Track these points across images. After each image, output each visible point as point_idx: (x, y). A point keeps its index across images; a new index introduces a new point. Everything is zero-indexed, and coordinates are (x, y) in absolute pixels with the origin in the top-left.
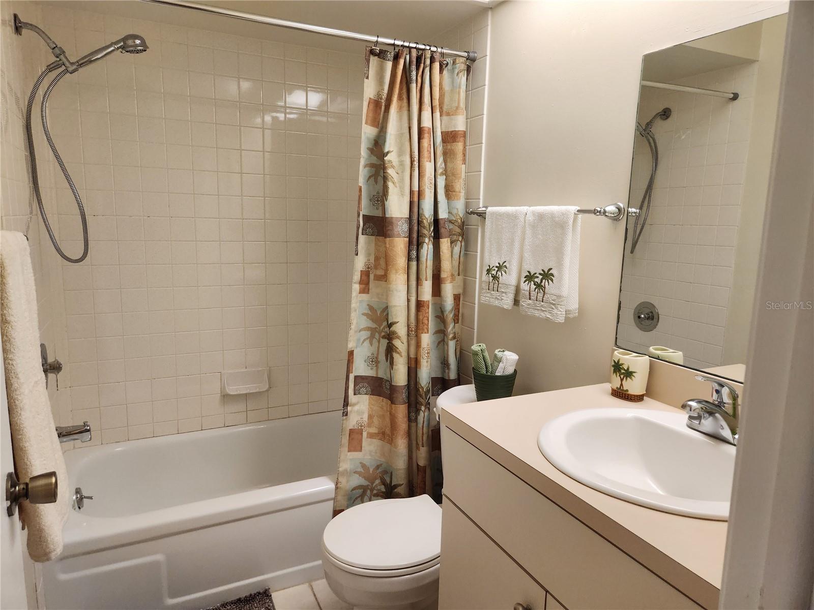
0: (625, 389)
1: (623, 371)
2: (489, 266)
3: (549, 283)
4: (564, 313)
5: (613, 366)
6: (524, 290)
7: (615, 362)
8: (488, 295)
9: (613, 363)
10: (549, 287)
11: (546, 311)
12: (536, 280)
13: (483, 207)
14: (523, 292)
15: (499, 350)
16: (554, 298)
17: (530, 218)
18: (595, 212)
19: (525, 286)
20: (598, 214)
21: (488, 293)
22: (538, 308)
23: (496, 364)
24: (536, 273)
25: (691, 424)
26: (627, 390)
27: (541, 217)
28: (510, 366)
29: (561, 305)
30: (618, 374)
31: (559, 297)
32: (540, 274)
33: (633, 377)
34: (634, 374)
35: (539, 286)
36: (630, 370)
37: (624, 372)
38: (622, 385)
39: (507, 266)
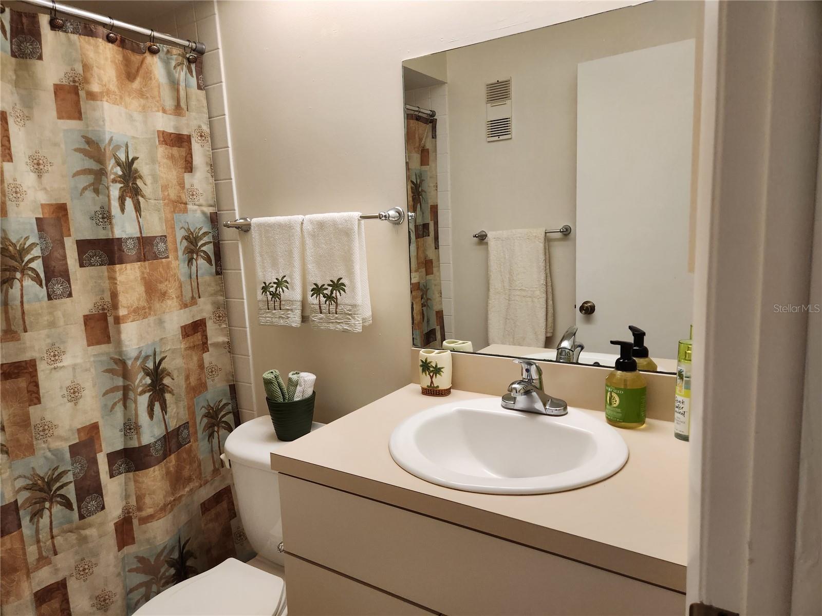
0: (435, 386)
1: (431, 369)
2: (265, 283)
3: (340, 293)
4: (361, 322)
5: (421, 366)
6: (313, 304)
7: (422, 361)
8: (269, 315)
9: (421, 363)
10: (342, 298)
11: (342, 323)
12: (325, 292)
13: (241, 219)
14: (312, 306)
15: (292, 373)
16: (349, 307)
17: (308, 227)
18: (380, 217)
19: (313, 300)
20: (383, 218)
21: (268, 312)
22: (332, 321)
23: (292, 388)
24: (324, 285)
25: (506, 405)
26: (438, 387)
27: (321, 225)
28: (309, 387)
29: (357, 314)
30: (427, 373)
31: (354, 306)
32: (329, 285)
33: (441, 373)
34: (442, 370)
35: (329, 298)
36: (438, 367)
37: (433, 369)
38: (432, 382)
39: (289, 280)
